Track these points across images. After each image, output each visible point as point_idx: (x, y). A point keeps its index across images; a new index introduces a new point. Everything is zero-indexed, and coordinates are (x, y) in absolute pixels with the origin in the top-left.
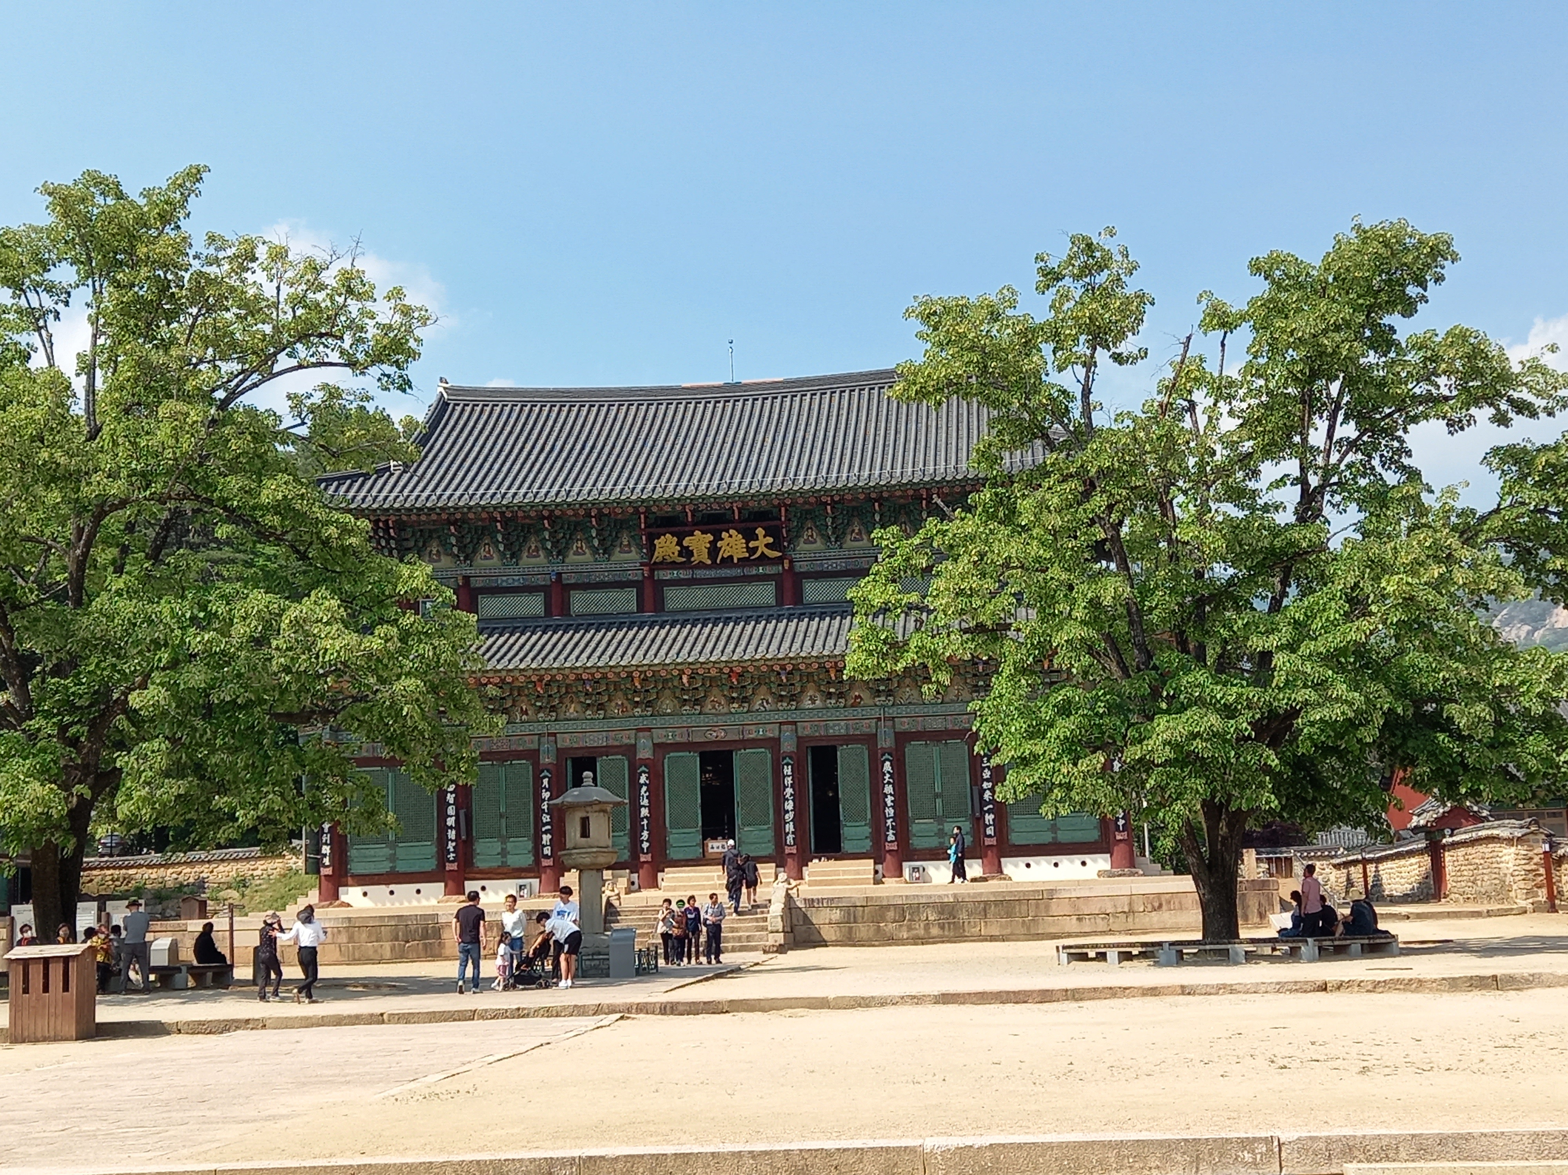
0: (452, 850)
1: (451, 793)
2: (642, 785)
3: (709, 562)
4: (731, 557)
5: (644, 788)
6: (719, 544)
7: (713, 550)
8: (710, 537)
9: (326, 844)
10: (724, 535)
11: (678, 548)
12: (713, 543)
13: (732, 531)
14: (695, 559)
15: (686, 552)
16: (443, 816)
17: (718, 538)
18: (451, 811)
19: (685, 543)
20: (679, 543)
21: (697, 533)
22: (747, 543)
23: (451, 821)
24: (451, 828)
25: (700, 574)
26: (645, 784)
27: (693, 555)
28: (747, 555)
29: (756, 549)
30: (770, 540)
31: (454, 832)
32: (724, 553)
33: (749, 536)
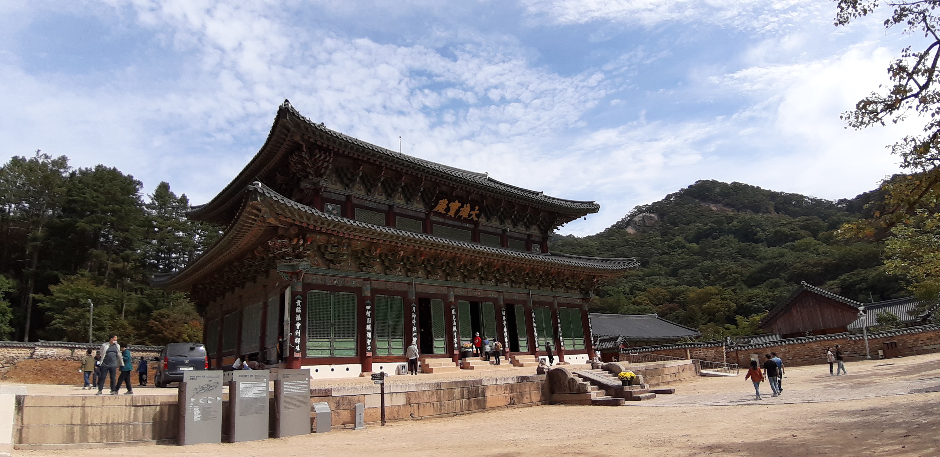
0: (369, 344)
1: (369, 310)
2: (453, 315)
3: (453, 216)
4: (462, 216)
5: (454, 317)
6: (461, 209)
7: (458, 211)
8: (460, 205)
9: (298, 337)
10: (465, 205)
11: (446, 207)
12: (460, 208)
13: (468, 205)
14: (449, 214)
15: (448, 209)
16: (363, 323)
17: (462, 206)
18: (369, 321)
19: (450, 205)
20: (448, 205)
21: (457, 201)
22: (470, 212)
23: (368, 327)
24: (369, 331)
25: (448, 221)
27: (449, 211)
28: (467, 217)
29: (472, 215)
30: (478, 212)
31: (370, 333)
32: (460, 214)
33: (473, 209)
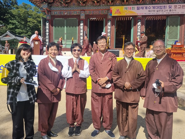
0: (82, 42)
1: (82, 26)
2: (138, 26)
5: (139, 26)
9: (48, 39)
16: (79, 33)
18: (82, 31)
23: (82, 34)
24: (82, 36)
26: (140, 25)
31: (82, 37)
